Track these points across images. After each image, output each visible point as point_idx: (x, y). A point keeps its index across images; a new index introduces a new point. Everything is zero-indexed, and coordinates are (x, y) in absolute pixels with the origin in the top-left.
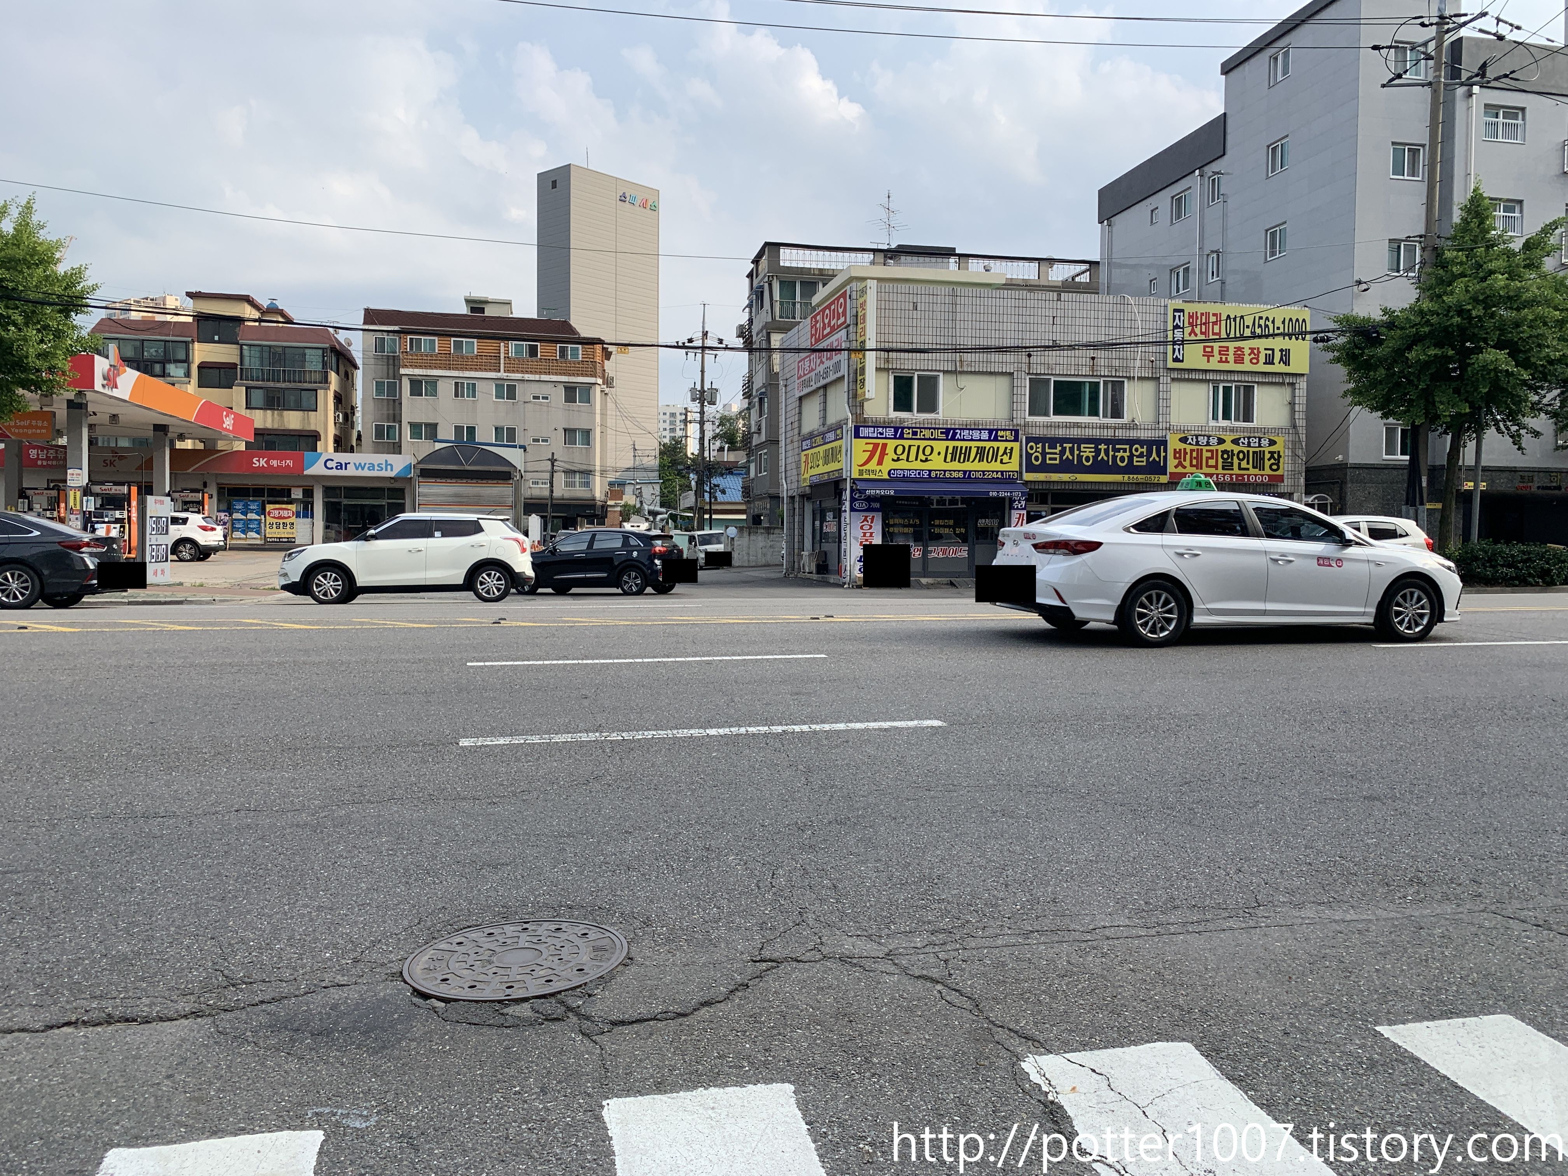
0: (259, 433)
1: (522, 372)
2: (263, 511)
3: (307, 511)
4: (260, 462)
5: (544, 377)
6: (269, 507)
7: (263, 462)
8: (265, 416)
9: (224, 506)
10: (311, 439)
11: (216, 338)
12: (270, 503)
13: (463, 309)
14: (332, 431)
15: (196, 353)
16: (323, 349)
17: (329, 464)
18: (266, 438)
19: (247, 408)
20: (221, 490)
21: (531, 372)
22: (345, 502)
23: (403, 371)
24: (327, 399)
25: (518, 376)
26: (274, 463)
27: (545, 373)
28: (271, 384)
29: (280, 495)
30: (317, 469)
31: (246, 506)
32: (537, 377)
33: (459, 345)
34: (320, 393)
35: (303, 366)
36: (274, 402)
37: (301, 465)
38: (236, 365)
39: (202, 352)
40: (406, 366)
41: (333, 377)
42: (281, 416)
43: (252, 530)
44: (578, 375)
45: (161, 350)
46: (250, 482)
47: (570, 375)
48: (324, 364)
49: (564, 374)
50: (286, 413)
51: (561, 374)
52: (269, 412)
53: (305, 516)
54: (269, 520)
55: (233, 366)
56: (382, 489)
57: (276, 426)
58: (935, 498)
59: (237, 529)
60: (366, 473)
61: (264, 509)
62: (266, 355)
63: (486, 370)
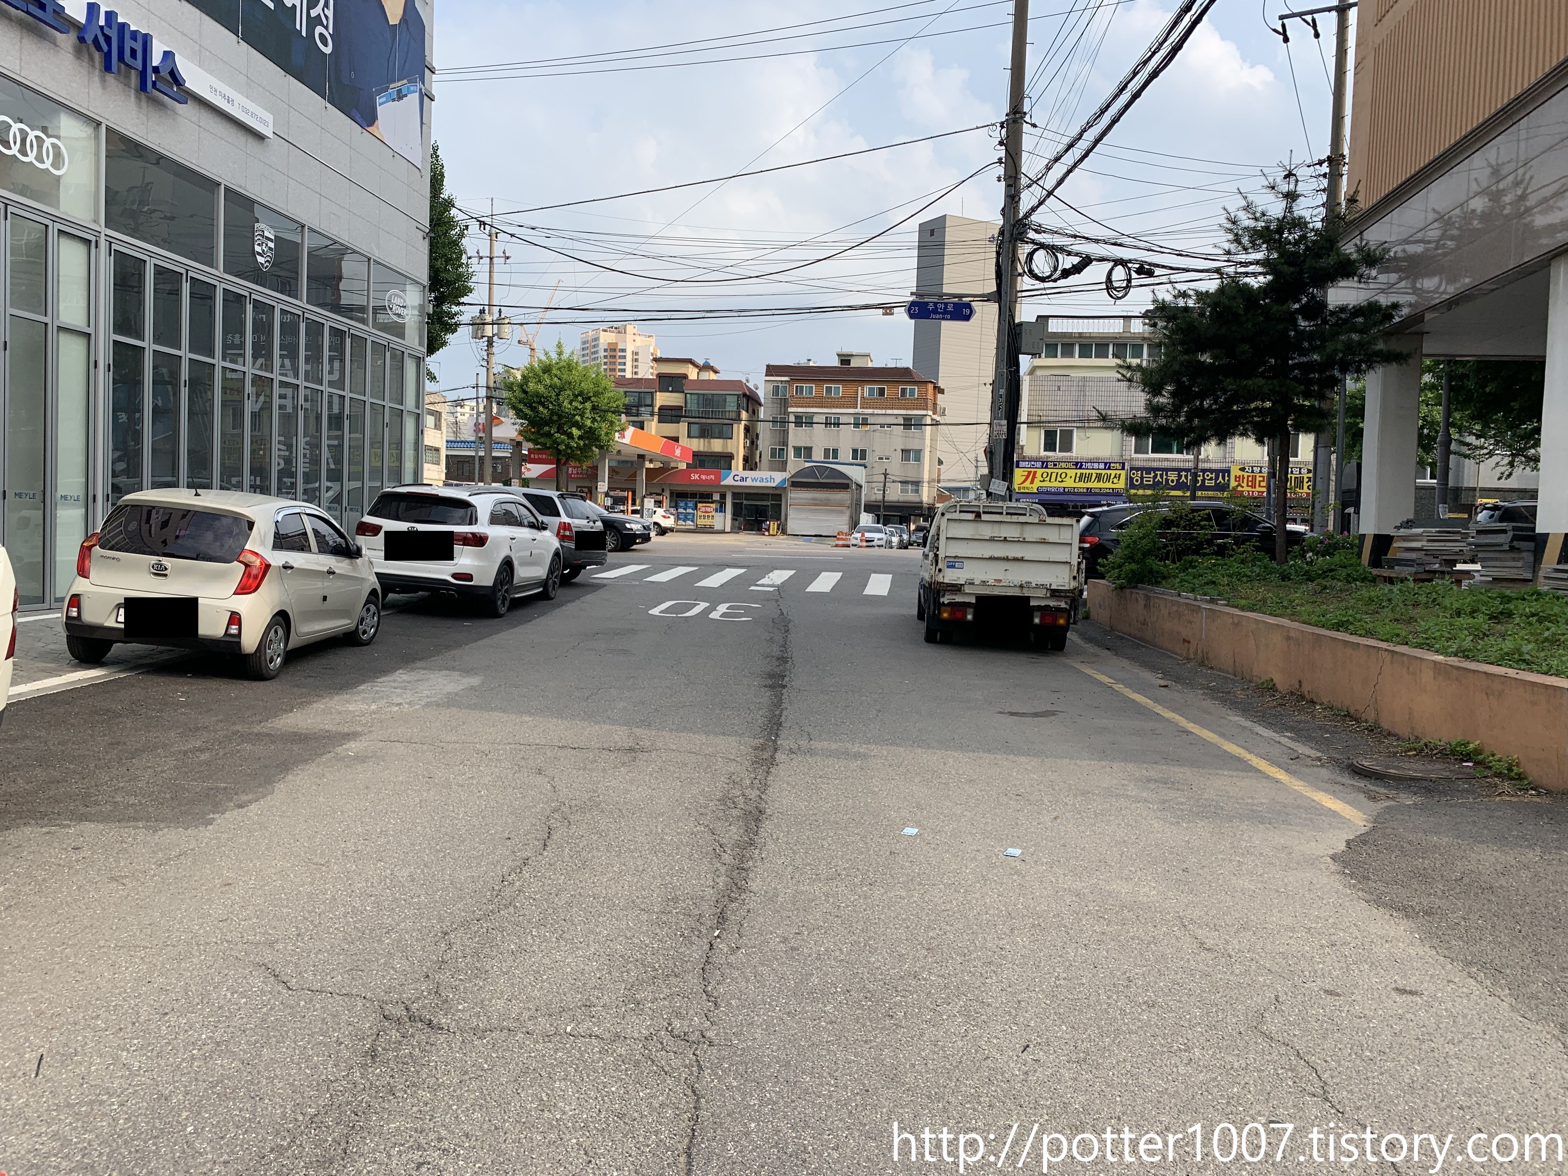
0: (696, 455)
1: (873, 408)
2: (696, 508)
3: (722, 509)
4: (695, 477)
5: (889, 412)
6: (699, 505)
7: (697, 477)
8: (699, 442)
9: (673, 504)
10: (726, 459)
11: (670, 389)
12: (700, 502)
13: (835, 362)
14: (741, 452)
15: (658, 398)
16: (738, 395)
17: (736, 478)
18: (700, 458)
19: (688, 437)
20: (672, 494)
21: (879, 408)
22: (745, 502)
23: (790, 410)
24: (739, 430)
25: (870, 411)
26: (703, 477)
27: (890, 408)
28: (704, 421)
29: (706, 497)
30: (728, 481)
31: (686, 504)
32: (883, 412)
33: (829, 390)
34: (735, 426)
35: (725, 407)
36: (705, 433)
37: (719, 478)
38: (682, 407)
39: (662, 399)
40: (792, 406)
41: (744, 415)
42: (709, 443)
43: (689, 519)
44: (914, 409)
45: (636, 399)
46: (688, 489)
47: (907, 409)
48: (738, 405)
49: (904, 409)
50: (712, 440)
51: (900, 409)
52: (702, 440)
53: (721, 511)
54: (699, 513)
55: (679, 408)
56: (768, 495)
57: (706, 450)
58: (1071, 504)
59: (680, 519)
60: (758, 484)
61: (696, 506)
62: (701, 402)
63: (847, 408)
